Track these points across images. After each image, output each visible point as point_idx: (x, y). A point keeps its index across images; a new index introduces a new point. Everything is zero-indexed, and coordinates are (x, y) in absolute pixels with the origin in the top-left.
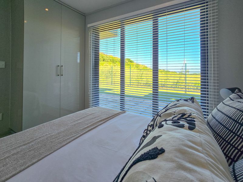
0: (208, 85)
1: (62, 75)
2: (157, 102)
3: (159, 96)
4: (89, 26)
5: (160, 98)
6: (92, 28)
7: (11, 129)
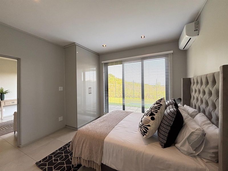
1: (91, 93)
4: (103, 62)
6: (105, 64)
7: (66, 125)
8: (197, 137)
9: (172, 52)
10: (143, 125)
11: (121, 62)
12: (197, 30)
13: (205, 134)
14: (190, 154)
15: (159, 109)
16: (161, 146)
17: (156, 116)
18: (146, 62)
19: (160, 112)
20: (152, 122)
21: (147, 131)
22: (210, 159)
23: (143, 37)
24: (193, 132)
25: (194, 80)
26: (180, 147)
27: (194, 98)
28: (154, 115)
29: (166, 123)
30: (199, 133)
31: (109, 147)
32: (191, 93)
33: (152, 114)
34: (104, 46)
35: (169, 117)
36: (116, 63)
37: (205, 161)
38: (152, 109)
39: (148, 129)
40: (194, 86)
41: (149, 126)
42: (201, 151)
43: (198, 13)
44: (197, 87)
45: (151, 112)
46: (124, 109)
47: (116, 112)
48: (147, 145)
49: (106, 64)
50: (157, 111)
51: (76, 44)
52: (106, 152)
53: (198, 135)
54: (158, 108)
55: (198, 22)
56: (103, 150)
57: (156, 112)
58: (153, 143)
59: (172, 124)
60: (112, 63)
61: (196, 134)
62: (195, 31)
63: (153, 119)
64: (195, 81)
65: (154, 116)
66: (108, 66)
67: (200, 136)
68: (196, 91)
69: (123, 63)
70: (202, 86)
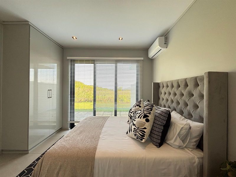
1: (51, 97)
4: (68, 58)
6: (71, 60)
8: (185, 131)
9: (142, 59)
10: (139, 129)
11: (93, 62)
12: (166, 44)
13: (191, 127)
14: (180, 147)
15: (152, 111)
16: (156, 147)
17: (150, 117)
18: (119, 65)
19: (153, 113)
20: (147, 124)
21: (144, 134)
22: (192, 147)
23: (121, 39)
24: (182, 128)
25: (163, 84)
26: (173, 143)
27: (163, 99)
28: (148, 116)
29: (159, 123)
30: (186, 127)
31: (102, 165)
32: (159, 95)
33: (145, 116)
34: (74, 38)
35: (162, 117)
36: (87, 62)
37: (191, 150)
38: (144, 111)
39: (145, 132)
41: (145, 128)
42: (187, 142)
43: (168, 30)
44: (167, 90)
45: (144, 114)
47: (90, 119)
48: (145, 149)
49: (73, 62)
50: (150, 112)
51: (30, 23)
52: (99, 173)
53: (186, 129)
54: (150, 109)
55: (167, 37)
56: (94, 172)
57: (150, 114)
58: (148, 146)
59: (165, 123)
60: (82, 61)
61: (185, 129)
62: (164, 44)
63: (147, 121)
64: (165, 85)
65: (148, 118)
66: (76, 64)
67: (187, 130)
68: (165, 93)
69: (95, 63)
70: (173, 89)
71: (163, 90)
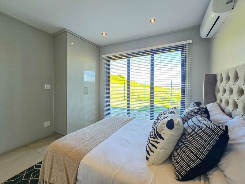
0: (185, 102)
1: (87, 94)
2: (153, 113)
3: (154, 109)
4: (103, 56)
5: (155, 110)
6: (106, 58)
7: (55, 132)
9: (191, 41)
11: (126, 56)
12: (231, 1)
23: (153, 21)
25: (222, 76)
32: (216, 93)
34: (104, 34)
40: (221, 84)
44: (228, 84)
46: (128, 114)
51: (66, 30)
62: (227, 3)
64: (224, 77)
68: (225, 91)
70: (238, 82)
71: (220, 86)
